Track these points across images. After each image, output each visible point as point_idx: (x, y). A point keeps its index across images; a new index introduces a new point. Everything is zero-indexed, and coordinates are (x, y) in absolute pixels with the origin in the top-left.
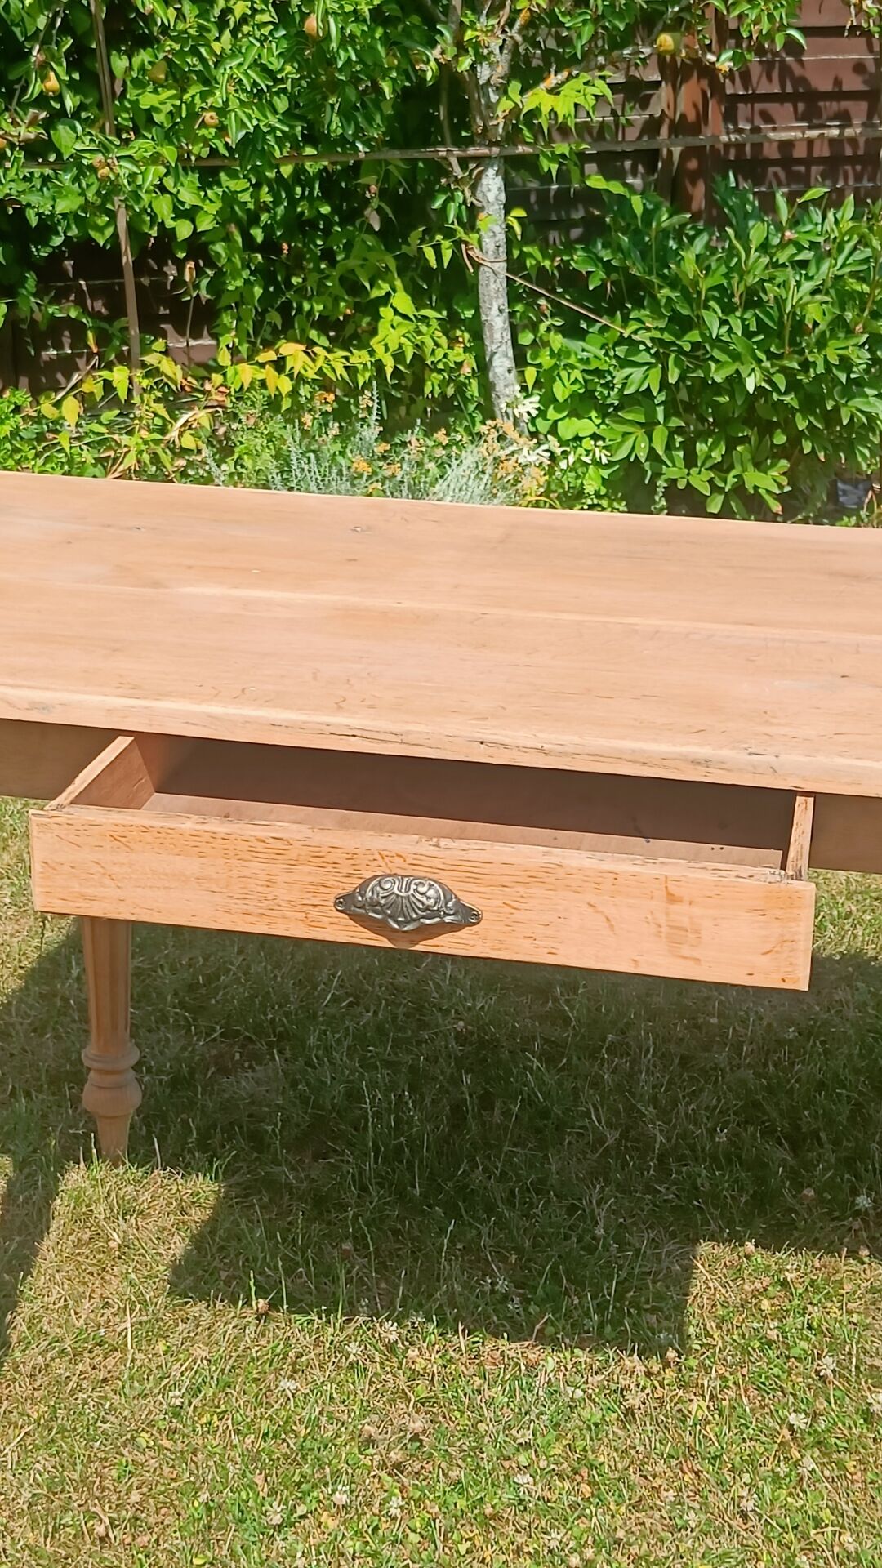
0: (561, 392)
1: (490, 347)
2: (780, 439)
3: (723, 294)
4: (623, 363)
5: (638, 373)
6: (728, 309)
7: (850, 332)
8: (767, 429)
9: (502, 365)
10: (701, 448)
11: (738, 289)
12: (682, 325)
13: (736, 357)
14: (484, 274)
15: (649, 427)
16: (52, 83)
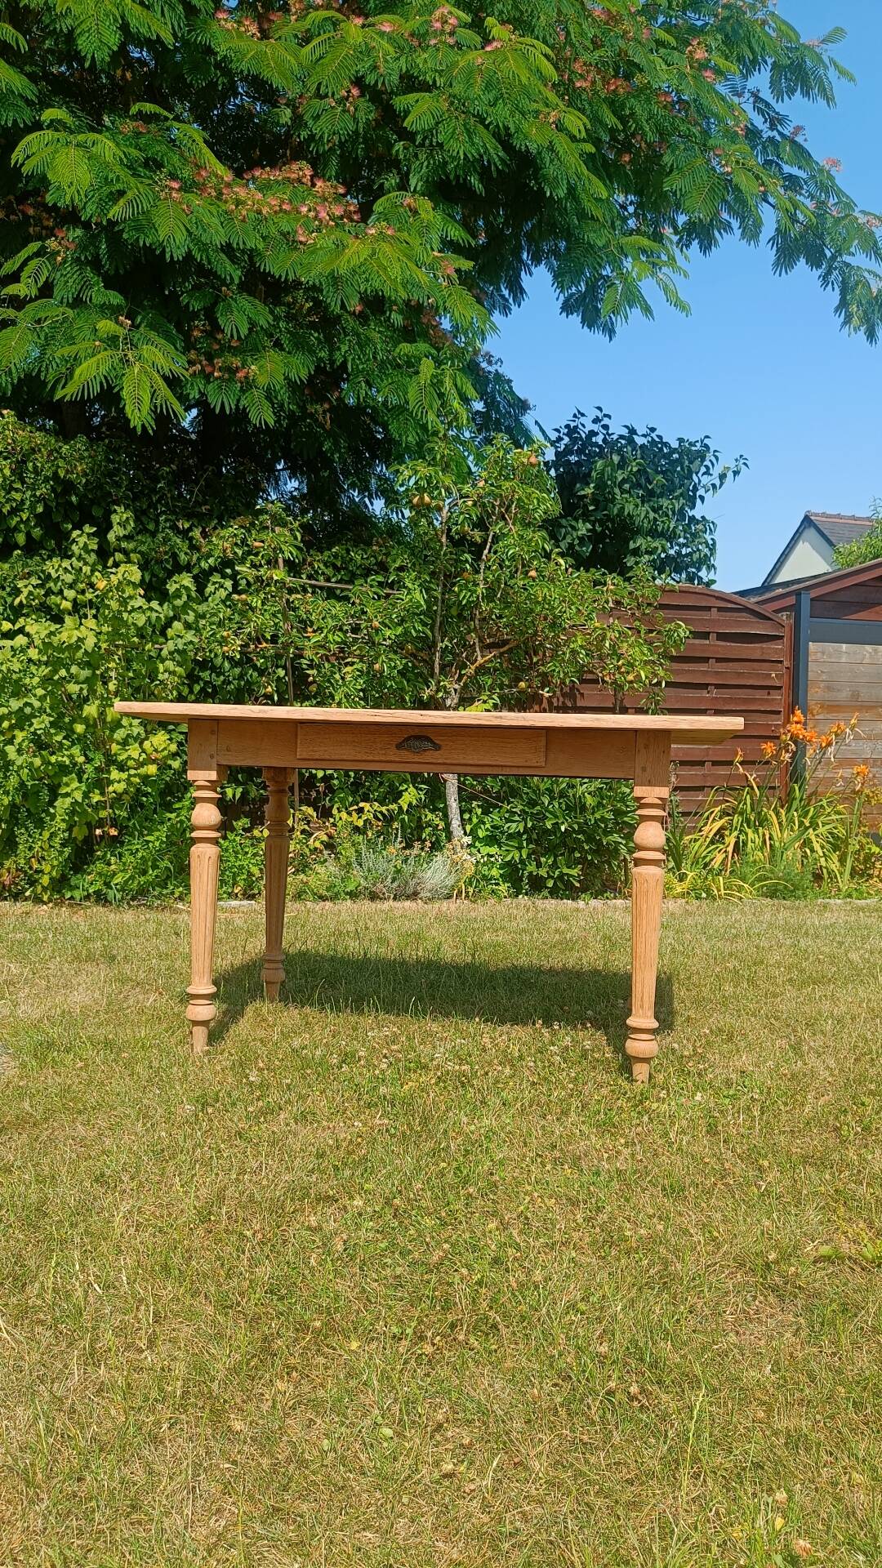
0: (481, 834)
1: (451, 816)
2: (578, 855)
3: (550, 791)
4: (508, 820)
5: (514, 825)
6: (552, 798)
7: (604, 806)
8: (573, 850)
9: (455, 823)
10: (543, 860)
11: (556, 790)
12: (532, 803)
13: (556, 817)
14: (448, 785)
15: (520, 848)
16: (269, 689)
